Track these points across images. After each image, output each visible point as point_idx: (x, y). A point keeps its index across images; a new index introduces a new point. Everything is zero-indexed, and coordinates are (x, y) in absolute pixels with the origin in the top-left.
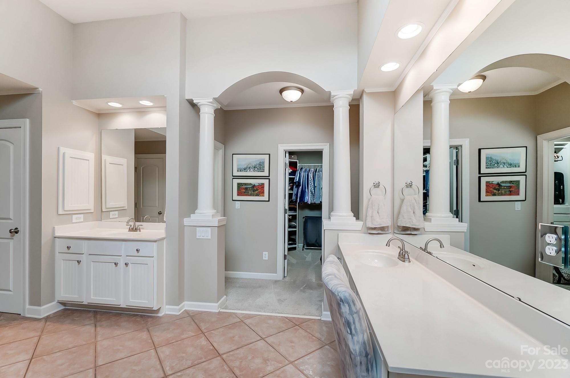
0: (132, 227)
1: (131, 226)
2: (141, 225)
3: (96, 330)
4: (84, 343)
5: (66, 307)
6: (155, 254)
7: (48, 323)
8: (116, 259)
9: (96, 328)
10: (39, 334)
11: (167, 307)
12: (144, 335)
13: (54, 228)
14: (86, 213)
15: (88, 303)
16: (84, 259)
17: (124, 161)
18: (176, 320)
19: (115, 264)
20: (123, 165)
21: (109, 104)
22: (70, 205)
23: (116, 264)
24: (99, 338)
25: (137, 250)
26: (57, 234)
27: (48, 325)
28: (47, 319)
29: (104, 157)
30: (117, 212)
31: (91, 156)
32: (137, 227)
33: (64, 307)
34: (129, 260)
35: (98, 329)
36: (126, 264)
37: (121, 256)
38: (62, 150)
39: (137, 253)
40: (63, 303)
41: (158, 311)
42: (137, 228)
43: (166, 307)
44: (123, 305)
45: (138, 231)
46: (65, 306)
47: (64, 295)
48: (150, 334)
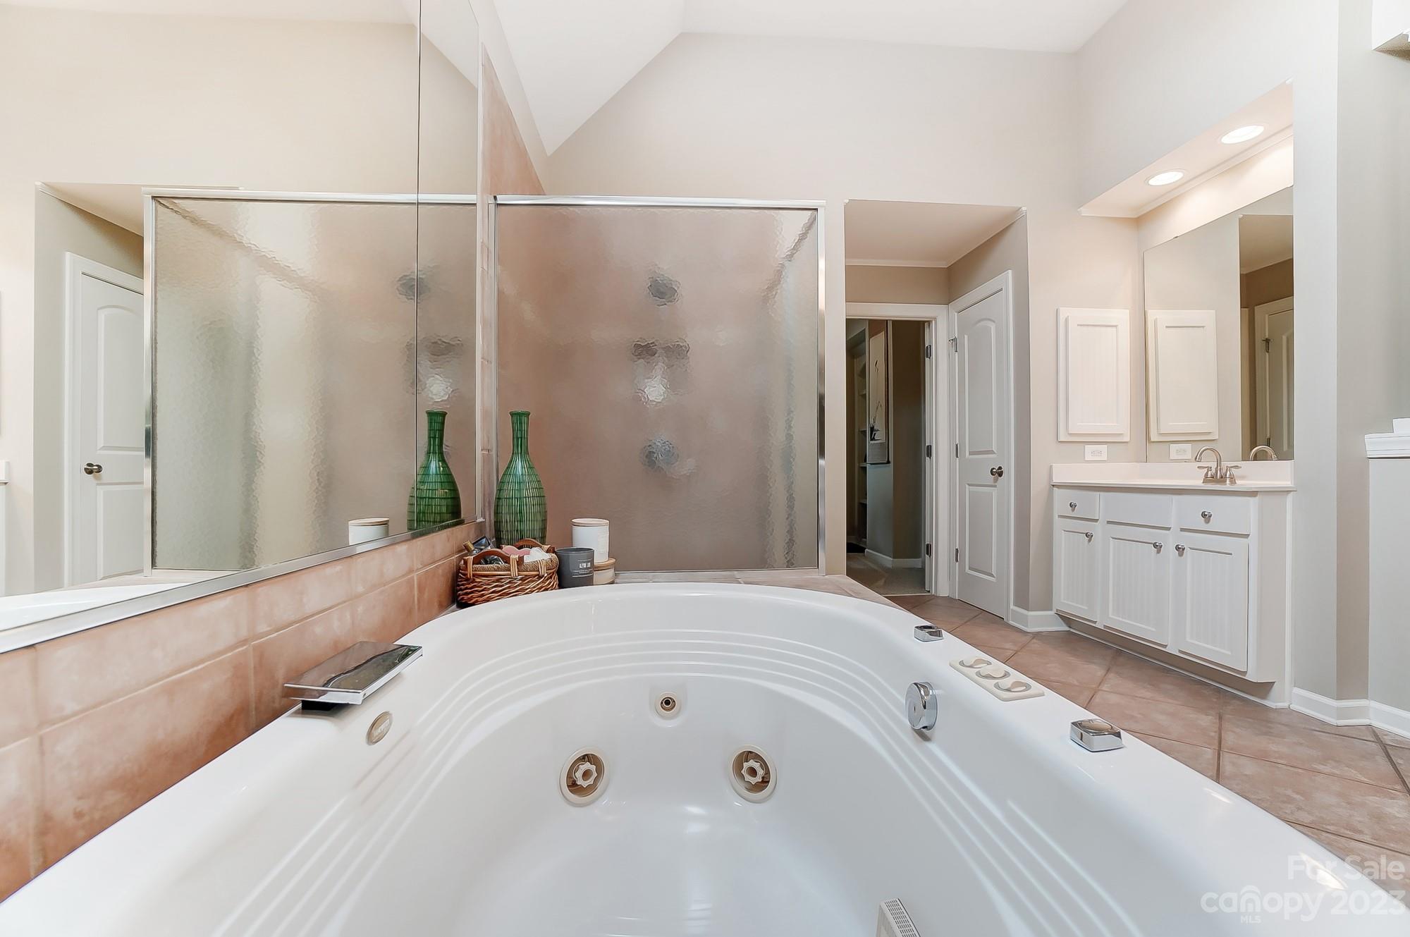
0: (1214, 470)
1: (1209, 469)
2: (1236, 467)
3: (1105, 675)
4: (1077, 684)
5: (1072, 630)
6: (1253, 530)
7: (1034, 640)
8: (1157, 536)
9: (1107, 673)
10: (1016, 649)
11: (1297, 690)
12: (1206, 721)
13: (1051, 466)
14: (1111, 442)
15: (1105, 626)
16: (1098, 530)
17: (1206, 317)
18: (1319, 731)
19: (1155, 545)
20: (1203, 327)
21: (1152, 182)
22: (1081, 421)
23: (1157, 547)
24: (1105, 687)
25: (1204, 515)
26: (1056, 480)
27: (1034, 643)
28: (1037, 635)
29: (1152, 315)
30: (1188, 446)
31: (1121, 317)
32: (1224, 471)
33: (1067, 629)
34: (1186, 540)
35: (1111, 675)
36: (1177, 548)
37: (1169, 529)
38: (1064, 312)
39: (1205, 524)
40: (1066, 619)
41: (1264, 688)
42: (1226, 475)
43: (1294, 691)
44: (1172, 649)
45: (1228, 482)
46: (1070, 627)
47: (1065, 601)
48: (1221, 725)
